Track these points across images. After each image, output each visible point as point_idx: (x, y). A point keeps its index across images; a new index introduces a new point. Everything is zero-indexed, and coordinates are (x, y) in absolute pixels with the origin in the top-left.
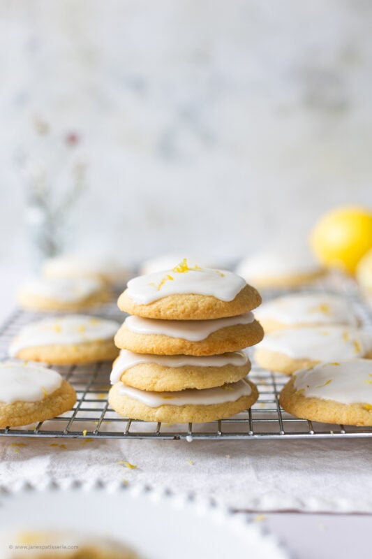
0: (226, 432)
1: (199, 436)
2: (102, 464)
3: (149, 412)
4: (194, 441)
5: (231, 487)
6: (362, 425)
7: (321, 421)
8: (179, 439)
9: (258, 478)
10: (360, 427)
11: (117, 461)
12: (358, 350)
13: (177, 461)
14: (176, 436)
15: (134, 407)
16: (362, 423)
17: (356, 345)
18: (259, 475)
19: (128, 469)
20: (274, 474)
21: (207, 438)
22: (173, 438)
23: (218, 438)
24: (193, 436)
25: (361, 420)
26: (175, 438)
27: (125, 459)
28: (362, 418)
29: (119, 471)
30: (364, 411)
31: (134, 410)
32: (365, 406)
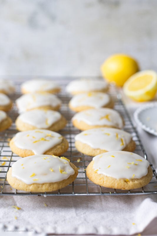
0: (62, 192)
1: (49, 194)
2: (5, 207)
3: (27, 187)
4: (47, 196)
5: (64, 220)
6: (124, 189)
7: (106, 187)
8: (40, 195)
9: (77, 215)
10: (123, 190)
11: (12, 205)
12: (123, 144)
13: (39, 204)
14: (39, 194)
15: (19, 184)
16: (124, 188)
17: (122, 140)
18: (77, 212)
19: (17, 210)
20: (84, 212)
21: (53, 195)
22: (37, 195)
23: (58, 195)
24: (47, 194)
25: (124, 187)
26: (39, 195)
27: (15, 205)
28: (124, 186)
29: (13, 211)
30: (125, 183)
31: (20, 185)
32: (126, 180)
